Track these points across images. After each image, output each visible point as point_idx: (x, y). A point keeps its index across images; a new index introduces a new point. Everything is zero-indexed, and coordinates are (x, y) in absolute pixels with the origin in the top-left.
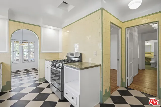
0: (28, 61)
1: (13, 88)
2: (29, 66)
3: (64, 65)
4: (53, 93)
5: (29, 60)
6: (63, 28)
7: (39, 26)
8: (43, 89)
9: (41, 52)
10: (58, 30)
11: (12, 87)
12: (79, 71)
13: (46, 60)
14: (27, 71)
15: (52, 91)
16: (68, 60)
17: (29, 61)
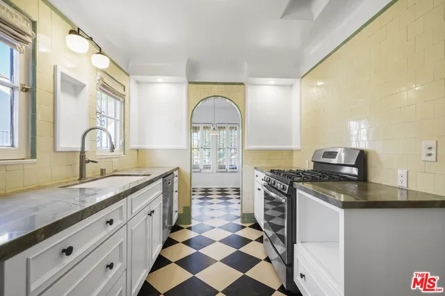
0: (225, 170)
1: (194, 223)
2: (228, 182)
3: (296, 185)
4: (268, 259)
5: (228, 167)
6: (303, 77)
7: (242, 84)
8: (246, 241)
9: (246, 148)
10: (291, 86)
11: (192, 221)
12: (341, 212)
13: (256, 168)
14: (223, 192)
15: (266, 253)
16: (314, 171)
17: (229, 170)
